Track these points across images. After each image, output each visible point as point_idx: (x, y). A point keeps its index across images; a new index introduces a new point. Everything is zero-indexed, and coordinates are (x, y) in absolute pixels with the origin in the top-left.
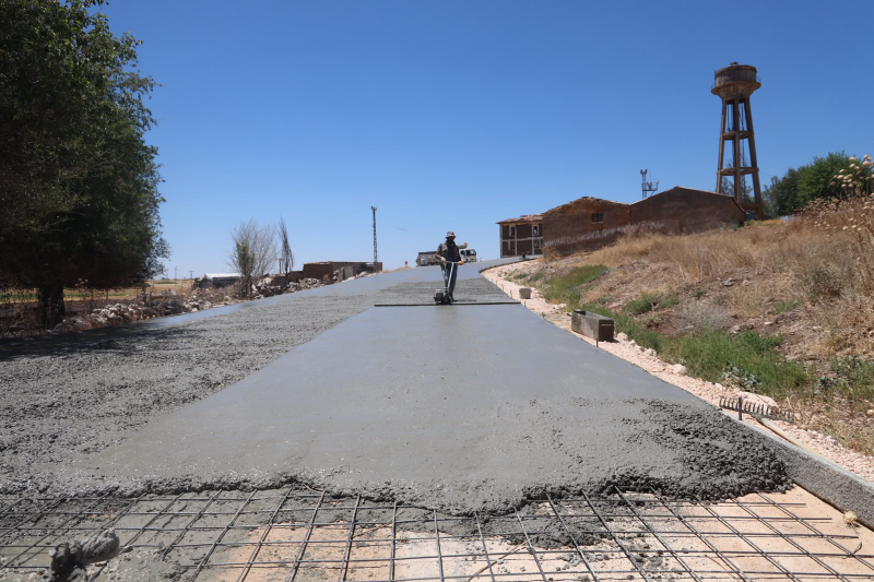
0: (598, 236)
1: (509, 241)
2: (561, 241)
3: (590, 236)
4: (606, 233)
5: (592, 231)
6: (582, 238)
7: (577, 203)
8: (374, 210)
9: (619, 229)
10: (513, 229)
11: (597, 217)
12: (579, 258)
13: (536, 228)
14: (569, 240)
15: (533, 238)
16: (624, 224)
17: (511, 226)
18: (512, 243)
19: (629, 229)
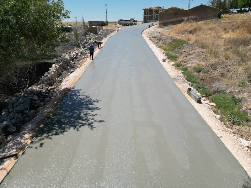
0: (176, 20)
1: (146, 16)
2: (164, 21)
3: (174, 20)
4: (178, 19)
5: (174, 19)
6: (171, 20)
7: (170, 9)
8: (106, 5)
9: (182, 18)
10: (148, 12)
11: (176, 14)
12: (169, 27)
13: (155, 11)
14: (167, 21)
15: (153, 15)
16: (184, 16)
17: (147, 10)
18: (147, 16)
19: (185, 18)
